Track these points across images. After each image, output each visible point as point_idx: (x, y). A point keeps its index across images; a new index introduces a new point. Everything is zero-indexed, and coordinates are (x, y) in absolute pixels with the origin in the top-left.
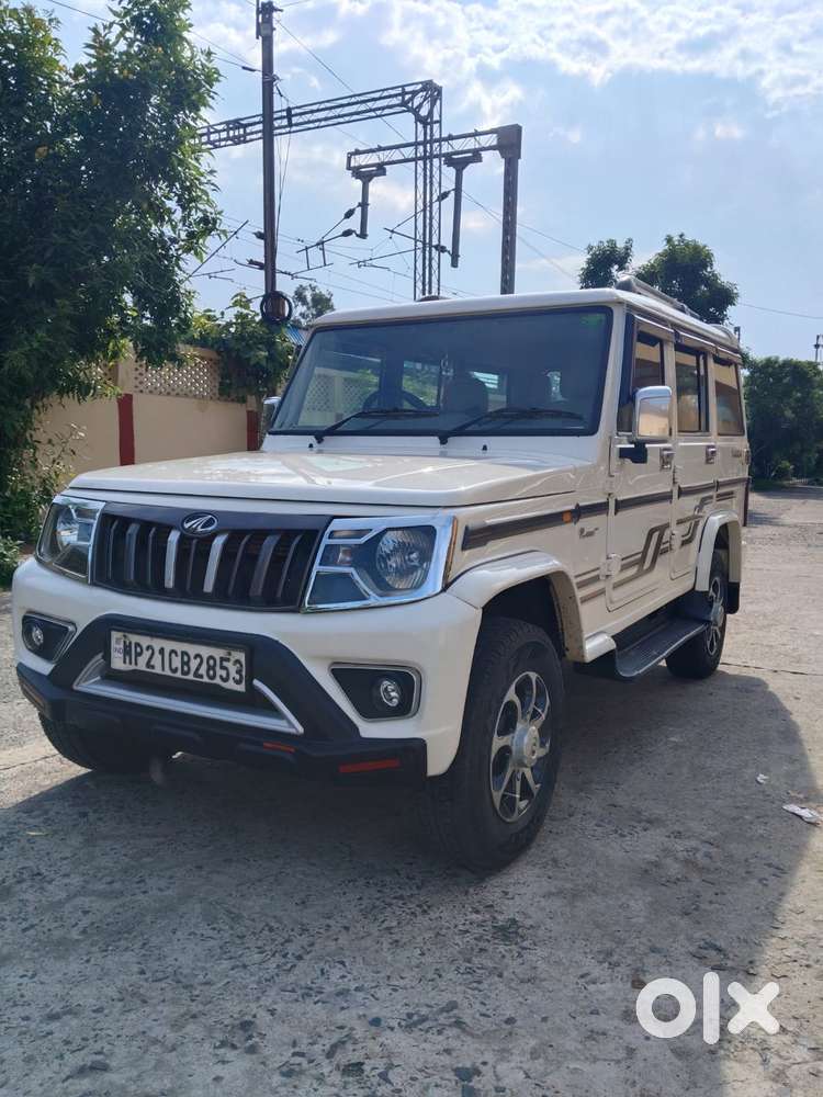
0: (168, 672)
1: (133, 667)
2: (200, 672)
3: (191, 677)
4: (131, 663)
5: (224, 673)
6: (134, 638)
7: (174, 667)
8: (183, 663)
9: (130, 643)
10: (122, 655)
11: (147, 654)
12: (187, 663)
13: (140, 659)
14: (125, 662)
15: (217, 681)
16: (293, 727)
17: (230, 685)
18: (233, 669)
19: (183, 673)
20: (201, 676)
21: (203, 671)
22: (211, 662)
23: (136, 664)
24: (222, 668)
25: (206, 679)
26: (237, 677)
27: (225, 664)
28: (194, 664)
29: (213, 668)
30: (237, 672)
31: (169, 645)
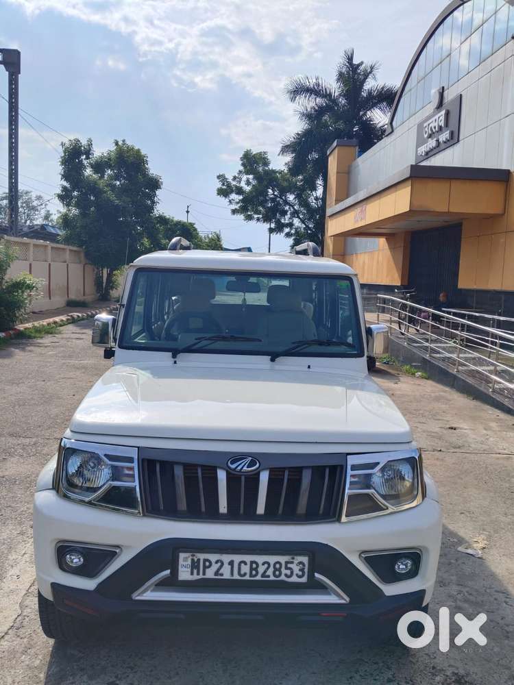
0: (236, 577)
1: (201, 576)
2: (267, 574)
3: (259, 578)
4: (198, 574)
5: (288, 572)
6: (202, 556)
7: (242, 572)
8: (251, 569)
9: (199, 560)
10: (189, 570)
11: (215, 567)
12: (256, 569)
13: (207, 570)
14: (192, 574)
15: (283, 578)
16: (343, 599)
17: (294, 579)
18: (296, 569)
19: (251, 575)
20: (269, 576)
21: (270, 572)
22: (278, 566)
23: (204, 574)
24: (287, 568)
25: (272, 578)
26: (300, 573)
27: (289, 565)
28: (261, 569)
29: (280, 570)
30: (300, 570)
31: (237, 558)
